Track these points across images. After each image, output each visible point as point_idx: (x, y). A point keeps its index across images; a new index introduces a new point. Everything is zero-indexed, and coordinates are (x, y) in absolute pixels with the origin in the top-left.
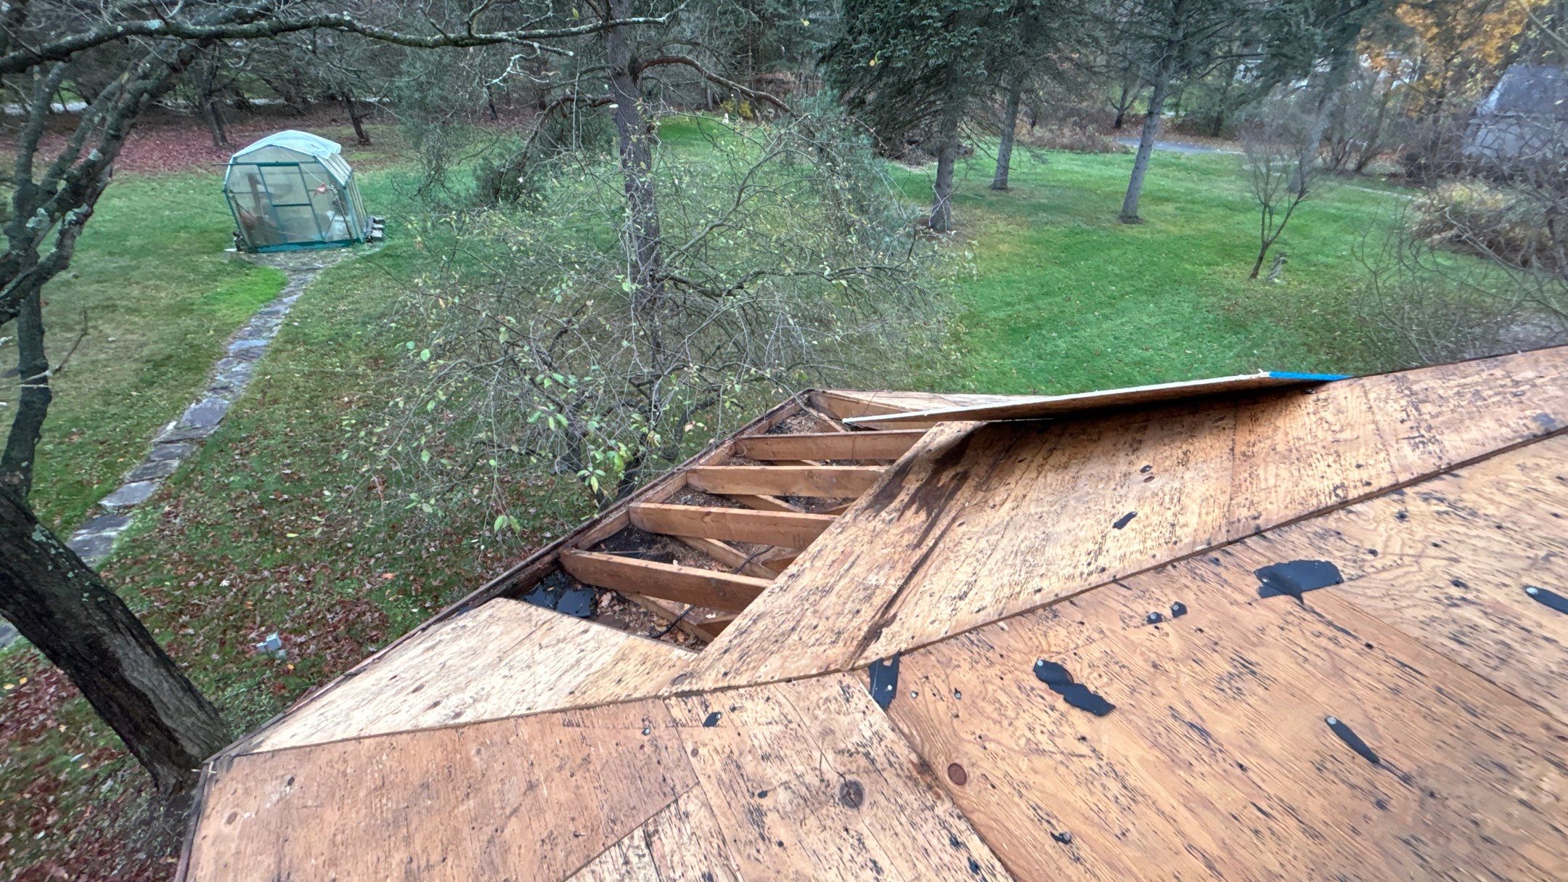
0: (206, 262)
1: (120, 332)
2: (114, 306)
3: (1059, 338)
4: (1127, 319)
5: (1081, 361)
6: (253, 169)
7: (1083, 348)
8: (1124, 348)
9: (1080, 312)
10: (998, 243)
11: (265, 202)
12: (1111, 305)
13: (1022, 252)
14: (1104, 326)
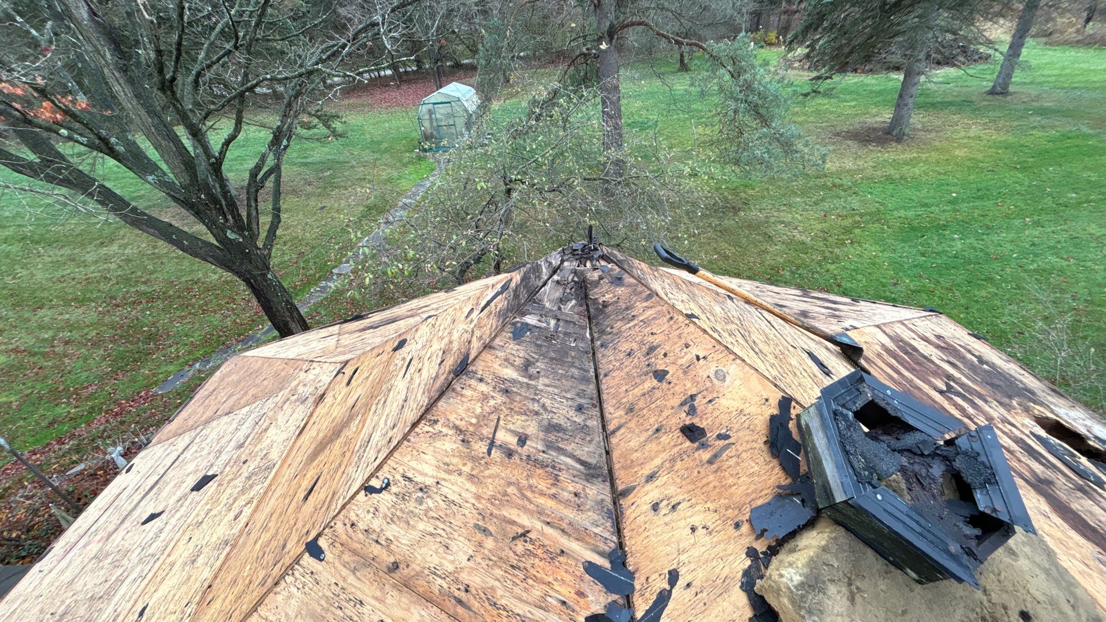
0: (407, 157)
2: (365, 179)
3: (961, 239)
4: (1066, 227)
5: (969, 262)
6: (430, 106)
7: (982, 250)
8: (1036, 255)
9: (1007, 216)
10: (957, 148)
11: (435, 124)
12: (1055, 212)
13: (980, 156)
14: (1027, 233)
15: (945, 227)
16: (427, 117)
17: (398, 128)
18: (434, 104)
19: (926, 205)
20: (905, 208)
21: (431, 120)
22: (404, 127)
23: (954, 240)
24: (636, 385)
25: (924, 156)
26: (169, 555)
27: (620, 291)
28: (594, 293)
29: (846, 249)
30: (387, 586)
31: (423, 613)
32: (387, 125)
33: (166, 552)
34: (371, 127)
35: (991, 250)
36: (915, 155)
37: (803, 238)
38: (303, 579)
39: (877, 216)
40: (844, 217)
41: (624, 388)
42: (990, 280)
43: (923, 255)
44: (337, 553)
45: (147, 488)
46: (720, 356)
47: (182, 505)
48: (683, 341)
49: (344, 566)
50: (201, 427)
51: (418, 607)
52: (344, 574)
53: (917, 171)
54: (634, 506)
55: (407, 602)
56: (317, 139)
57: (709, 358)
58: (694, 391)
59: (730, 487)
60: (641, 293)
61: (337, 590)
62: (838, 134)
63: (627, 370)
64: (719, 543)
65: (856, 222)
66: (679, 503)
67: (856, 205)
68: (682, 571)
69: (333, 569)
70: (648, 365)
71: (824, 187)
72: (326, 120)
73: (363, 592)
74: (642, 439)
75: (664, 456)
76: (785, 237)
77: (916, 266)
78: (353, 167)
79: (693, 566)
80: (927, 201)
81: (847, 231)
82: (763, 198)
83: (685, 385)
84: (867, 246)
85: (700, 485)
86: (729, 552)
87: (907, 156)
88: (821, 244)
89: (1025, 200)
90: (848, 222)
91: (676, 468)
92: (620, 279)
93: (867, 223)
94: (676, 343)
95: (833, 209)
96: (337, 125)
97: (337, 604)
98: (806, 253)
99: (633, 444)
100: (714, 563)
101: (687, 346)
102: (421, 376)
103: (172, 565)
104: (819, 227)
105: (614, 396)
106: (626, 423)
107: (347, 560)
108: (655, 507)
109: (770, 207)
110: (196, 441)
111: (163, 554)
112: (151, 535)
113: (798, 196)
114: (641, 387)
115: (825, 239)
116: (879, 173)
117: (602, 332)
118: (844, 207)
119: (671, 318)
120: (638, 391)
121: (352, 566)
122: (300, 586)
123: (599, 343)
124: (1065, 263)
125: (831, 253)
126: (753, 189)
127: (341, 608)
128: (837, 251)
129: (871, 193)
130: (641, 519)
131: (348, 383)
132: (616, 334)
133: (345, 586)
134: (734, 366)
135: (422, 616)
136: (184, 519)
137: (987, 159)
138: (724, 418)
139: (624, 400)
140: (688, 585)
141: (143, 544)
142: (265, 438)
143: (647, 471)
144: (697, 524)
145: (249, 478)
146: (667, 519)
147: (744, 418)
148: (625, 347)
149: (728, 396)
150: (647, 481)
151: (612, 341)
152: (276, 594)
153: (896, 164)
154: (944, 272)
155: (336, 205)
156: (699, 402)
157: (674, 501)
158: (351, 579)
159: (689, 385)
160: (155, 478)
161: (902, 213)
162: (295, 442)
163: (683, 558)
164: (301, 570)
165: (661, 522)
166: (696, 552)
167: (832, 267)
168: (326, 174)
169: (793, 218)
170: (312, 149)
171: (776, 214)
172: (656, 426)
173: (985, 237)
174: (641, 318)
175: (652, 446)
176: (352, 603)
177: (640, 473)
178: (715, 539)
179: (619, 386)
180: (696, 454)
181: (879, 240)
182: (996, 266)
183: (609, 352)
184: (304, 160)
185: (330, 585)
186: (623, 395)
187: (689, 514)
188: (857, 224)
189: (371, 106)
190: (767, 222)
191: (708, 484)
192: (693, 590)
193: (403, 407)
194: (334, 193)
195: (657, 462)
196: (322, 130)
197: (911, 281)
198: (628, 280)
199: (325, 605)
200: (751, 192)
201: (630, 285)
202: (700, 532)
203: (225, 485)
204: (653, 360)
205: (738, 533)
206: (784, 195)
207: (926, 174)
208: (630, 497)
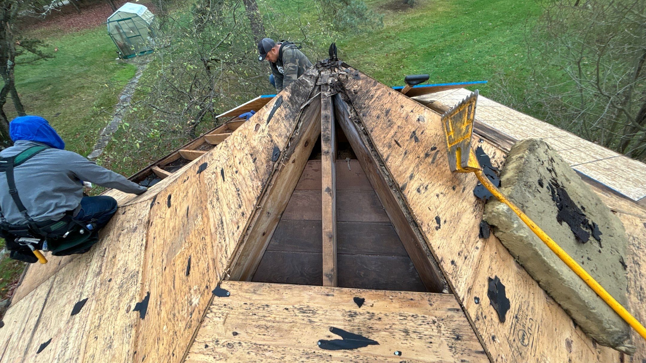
0: (111, 65)
1: (86, 97)
2: (83, 87)
3: (450, 55)
4: (490, 41)
5: (456, 66)
6: (116, 23)
7: (460, 59)
8: (482, 57)
9: (467, 40)
10: (438, 7)
11: (124, 37)
12: (485, 34)
13: (449, 10)
14: (476, 46)
15: (443, 50)
16: (116, 32)
17: (94, 45)
18: (118, 21)
19: (432, 40)
20: (423, 44)
21: (120, 34)
22: (99, 43)
23: (447, 56)
24: (387, 133)
25: (425, 13)
26: (85, 353)
27: (360, 82)
28: (347, 86)
29: (401, 71)
30: (281, 290)
31: (310, 293)
32: (82, 43)
33: (82, 352)
34: (70, 47)
35: (464, 58)
36: (421, 13)
37: (379, 69)
38: (220, 311)
39: (411, 50)
40: (396, 54)
41: (383, 136)
42: (466, 73)
43: (437, 67)
44: (238, 287)
45: (33, 327)
46: (418, 109)
47: (73, 324)
48: (400, 105)
49: (247, 292)
50: (53, 277)
51: (306, 292)
52: (248, 297)
53: (423, 22)
54: (410, 193)
55: (298, 292)
56: (28, 63)
57: (414, 111)
58: (413, 129)
59: (445, 171)
60: (370, 82)
61: (248, 306)
62: (381, 7)
63: (380, 126)
64: (450, 198)
65: (403, 55)
66: (427, 186)
67: (400, 46)
68: (440, 216)
69: (240, 297)
70: (389, 121)
71: (382, 39)
72: (30, 46)
73: (266, 300)
74: (400, 160)
75: (413, 165)
76: (370, 71)
77: (435, 73)
78: (69, 80)
79: (443, 213)
80: (432, 38)
81: (400, 61)
82: (353, 50)
83: (408, 128)
84: (411, 67)
85: (433, 174)
86: (455, 201)
87: (418, 15)
88: (389, 71)
89: (472, 30)
90: (399, 56)
91: (420, 170)
92: (357, 75)
93: (408, 55)
94: (397, 107)
95: (390, 50)
96: (40, 48)
97: (251, 314)
98: (383, 78)
99: (398, 163)
100: (451, 208)
101: (402, 107)
102: (241, 174)
103: (93, 356)
104: (385, 61)
105: (380, 140)
106: (390, 154)
107: (246, 289)
108: (419, 191)
109: (358, 55)
110: (54, 286)
111: (79, 354)
112: (59, 350)
113: (371, 46)
114: (390, 133)
115: (390, 68)
116: (407, 26)
117: (361, 108)
118: (395, 49)
119: (390, 93)
120: (389, 136)
121: (252, 290)
122: (220, 315)
123: (361, 114)
124: (493, 58)
125: (395, 74)
126: (346, 47)
127: (255, 314)
128: (397, 73)
129: (406, 38)
130: (415, 198)
131: (169, 205)
132: (368, 107)
133: (252, 302)
134: (426, 113)
135: (310, 295)
136: (81, 331)
137: (453, 11)
138: (431, 139)
139: (385, 142)
140: (445, 222)
141: (57, 357)
142: (117, 262)
143: (408, 174)
144: (438, 193)
145: (121, 287)
146: (425, 194)
147: (439, 137)
148: (375, 113)
149: (429, 128)
150: (411, 179)
151: (367, 112)
152: (204, 327)
153: (414, 20)
154: (447, 73)
155: (68, 110)
156: (418, 134)
157: (425, 185)
158: (255, 297)
159: (410, 127)
160: (34, 320)
161: (422, 46)
162: (145, 254)
163: (438, 210)
164: (217, 307)
165: (424, 197)
166: (442, 206)
167: (398, 82)
168: (47, 89)
169: (371, 59)
170: (26, 72)
171: (362, 59)
172: (404, 152)
173: (460, 52)
174: (376, 96)
175: (406, 162)
176: (261, 309)
177: (406, 177)
178: (448, 197)
179: (380, 135)
180: (426, 160)
181: (415, 63)
182: (467, 66)
183: (369, 118)
184: (22, 82)
185: (241, 306)
186: (383, 140)
187: (433, 189)
188: (403, 57)
189: (62, 31)
190: (359, 65)
191: (436, 173)
192: (447, 223)
193: (239, 194)
194: (61, 102)
195: (411, 169)
196: (29, 55)
197: (435, 81)
198: (362, 76)
199: (243, 318)
200: (346, 49)
201: (363, 79)
202: (441, 196)
203: (103, 299)
204: (390, 118)
205: (455, 192)
206: (363, 47)
207: (428, 23)
208: (407, 188)
